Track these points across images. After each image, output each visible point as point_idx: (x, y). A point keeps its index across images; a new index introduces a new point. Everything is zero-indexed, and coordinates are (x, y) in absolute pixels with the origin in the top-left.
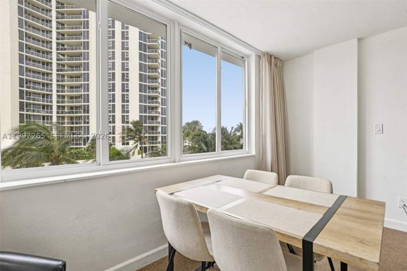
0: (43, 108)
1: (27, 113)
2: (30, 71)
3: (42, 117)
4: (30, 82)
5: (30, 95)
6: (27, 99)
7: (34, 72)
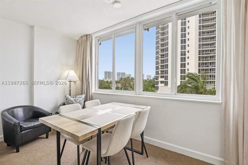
0: (211, 64)
1: (202, 68)
2: (204, 45)
3: (209, 70)
4: (204, 51)
5: (204, 58)
6: (202, 61)
7: (206, 45)
